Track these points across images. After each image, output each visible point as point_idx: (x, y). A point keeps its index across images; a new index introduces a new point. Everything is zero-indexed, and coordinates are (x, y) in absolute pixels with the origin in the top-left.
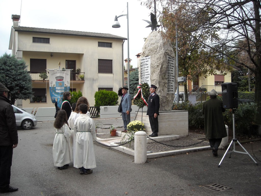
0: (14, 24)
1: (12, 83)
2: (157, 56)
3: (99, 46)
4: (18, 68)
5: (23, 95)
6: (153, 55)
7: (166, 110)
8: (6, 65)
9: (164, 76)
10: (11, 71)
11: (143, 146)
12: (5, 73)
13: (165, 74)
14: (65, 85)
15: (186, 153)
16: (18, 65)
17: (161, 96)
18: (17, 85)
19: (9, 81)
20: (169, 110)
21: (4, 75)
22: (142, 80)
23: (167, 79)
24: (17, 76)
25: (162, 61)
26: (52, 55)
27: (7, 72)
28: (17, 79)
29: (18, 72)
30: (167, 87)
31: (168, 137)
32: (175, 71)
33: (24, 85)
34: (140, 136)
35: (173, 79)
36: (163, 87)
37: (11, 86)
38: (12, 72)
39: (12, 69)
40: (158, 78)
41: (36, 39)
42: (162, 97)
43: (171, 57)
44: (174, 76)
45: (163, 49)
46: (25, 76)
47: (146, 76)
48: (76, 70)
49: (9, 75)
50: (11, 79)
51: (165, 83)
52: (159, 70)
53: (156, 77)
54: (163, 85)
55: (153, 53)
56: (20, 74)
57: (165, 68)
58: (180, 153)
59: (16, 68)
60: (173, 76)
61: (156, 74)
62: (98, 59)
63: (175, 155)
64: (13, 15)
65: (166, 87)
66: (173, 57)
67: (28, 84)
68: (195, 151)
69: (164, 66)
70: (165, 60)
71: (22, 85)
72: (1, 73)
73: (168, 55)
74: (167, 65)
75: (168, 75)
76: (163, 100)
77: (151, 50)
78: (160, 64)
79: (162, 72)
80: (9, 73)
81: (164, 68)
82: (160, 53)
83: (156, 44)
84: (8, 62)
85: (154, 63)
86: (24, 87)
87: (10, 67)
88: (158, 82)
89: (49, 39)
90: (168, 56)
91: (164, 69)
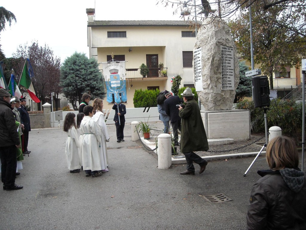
0: (89, 19)
1: (82, 84)
2: (208, 47)
3: (183, 36)
4: (89, 67)
5: (94, 96)
6: (204, 46)
7: (223, 110)
8: (76, 65)
9: (217, 70)
10: (80, 70)
11: (165, 150)
12: (75, 73)
13: (218, 67)
14: (121, 78)
15: (225, 159)
16: (89, 64)
17: (213, 93)
18: (88, 86)
19: (79, 81)
20: (227, 109)
21: (74, 75)
22: (195, 75)
23: (221, 73)
24: (87, 75)
25: (213, 53)
26: (130, 50)
27: (77, 72)
28: (87, 79)
29: (88, 71)
30: (222, 82)
31: (218, 141)
32: (234, 63)
33: (95, 85)
34: (163, 139)
35: (232, 72)
36: (216, 83)
37: (82, 87)
38: (82, 72)
39: (82, 69)
40: (209, 73)
41: (111, 33)
42: (215, 95)
43: (227, 47)
44: (233, 68)
45: (215, 38)
46: (96, 76)
47: (199, 71)
48: (159, 65)
49: (79, 75)
50: (81, 79)
51: (218, 79)
52: (210, 64)
53: (207, 71)
54: (216, 80)
55: (204, 44)
56: (91, 73)
57: (218, 61)
58: (218, 159)
59: (87, 67)
60: (232, 70)
61: (207, 68)
62: (183, 52)
63: (211, 161)
64: (87, 9)
65: (219, 82)
66: (230, 46)
67: (100, 84)
68: (238, 157)
69: (215, 59)
70: (217, 51)
71: (93, 85)
72: (71, 73)
73: (222, 44)
74: (220, 56)
75: (223, 69)
76: (217, 98)
77: (202, 41)
78: (211, 57)
79: (214, 65)
80: (79, 73)
81: (216, 60)
82: (210, 44)
83: (207, 33)
84: (78, 61)
85: (204, 55)
86: (96, 87)
87: (80, 66)
88: (209, 77)
89: (125, 32)
90: (221, 46)
91: (216, 62)
